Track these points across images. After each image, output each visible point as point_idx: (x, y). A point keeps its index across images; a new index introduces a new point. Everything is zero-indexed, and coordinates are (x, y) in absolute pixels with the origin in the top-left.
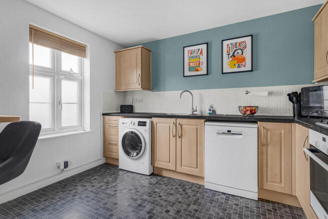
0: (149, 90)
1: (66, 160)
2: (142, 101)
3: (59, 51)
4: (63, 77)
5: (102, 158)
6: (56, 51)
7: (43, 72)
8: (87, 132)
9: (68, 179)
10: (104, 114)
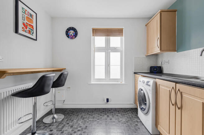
0: (175, 50)
1: (108, 98)
2: (168, 62)
3: (109, 37)
4: (110, 51)
5: (133, 104)
6: (107, 37)
7: (100, 50)
8: (123, 84)
9: (108, 109)
10: (135, 73)
